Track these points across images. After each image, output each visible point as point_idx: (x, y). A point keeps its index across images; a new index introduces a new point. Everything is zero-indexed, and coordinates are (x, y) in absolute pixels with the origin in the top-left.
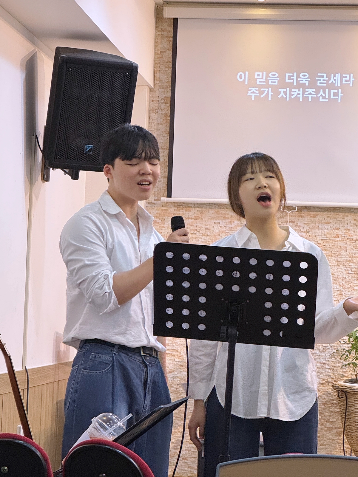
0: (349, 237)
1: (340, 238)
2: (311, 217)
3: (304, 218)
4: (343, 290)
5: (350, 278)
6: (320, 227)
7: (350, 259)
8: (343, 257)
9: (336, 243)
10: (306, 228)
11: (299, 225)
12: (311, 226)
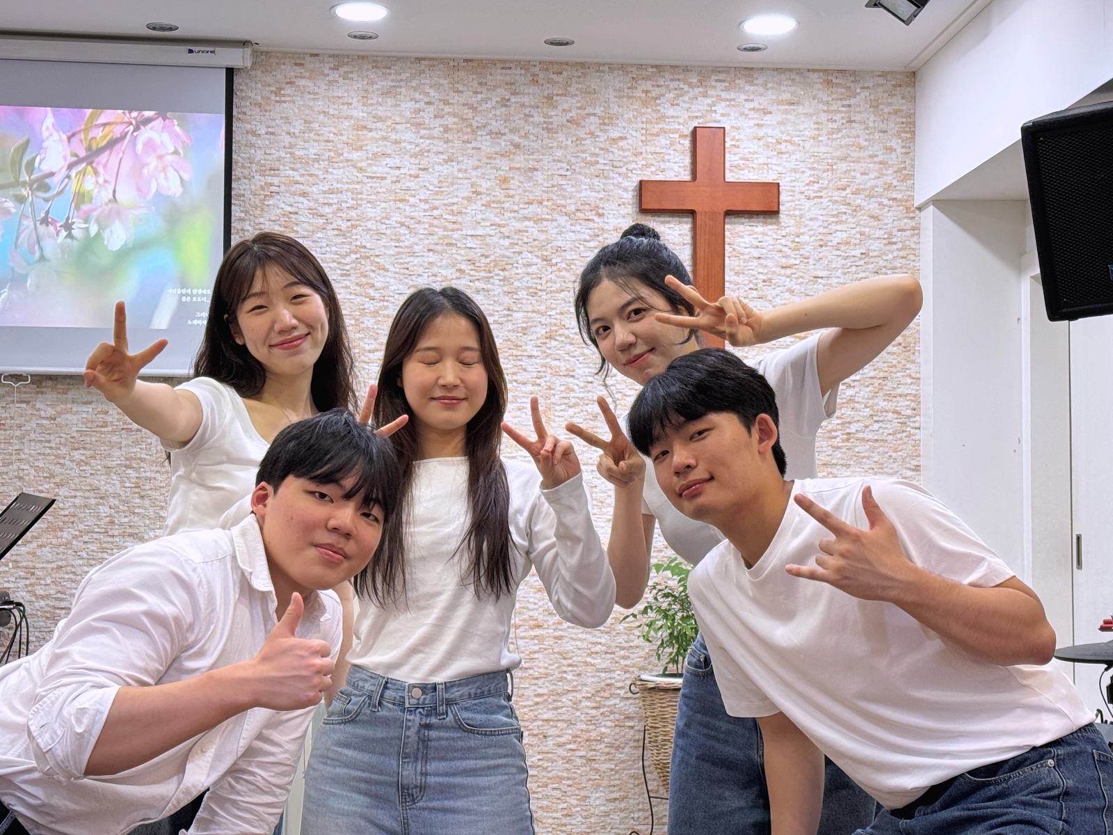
0: (125, 427)
1: (110, 429)
2: (59, 393)
3: (46, 396)
4: (116, 515)
5: (128, 494)
6: (74, 409)
7: (128, 462)
8: (115, 459)
9: (103, 436)
10: (51, 412)
11: (37, 406)
12: (59, 409)
